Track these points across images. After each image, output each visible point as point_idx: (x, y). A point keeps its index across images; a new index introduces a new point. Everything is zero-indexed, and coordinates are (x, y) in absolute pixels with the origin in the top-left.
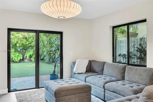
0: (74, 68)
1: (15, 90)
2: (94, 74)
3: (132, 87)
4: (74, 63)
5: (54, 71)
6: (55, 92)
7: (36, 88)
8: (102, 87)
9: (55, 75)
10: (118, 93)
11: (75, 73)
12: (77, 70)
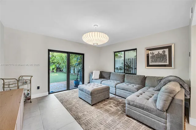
0: (92, 76)
1: (53, 93)
2: (105, 79)
3: (133, 86)
4: (92, 73)
5: (77, 78)
6: (91, 93)
7: (67, 90)
8: (114, 87)
9: (78, 80)
10: (126, 90)
11: (93, 79)
12: (94, 77)
